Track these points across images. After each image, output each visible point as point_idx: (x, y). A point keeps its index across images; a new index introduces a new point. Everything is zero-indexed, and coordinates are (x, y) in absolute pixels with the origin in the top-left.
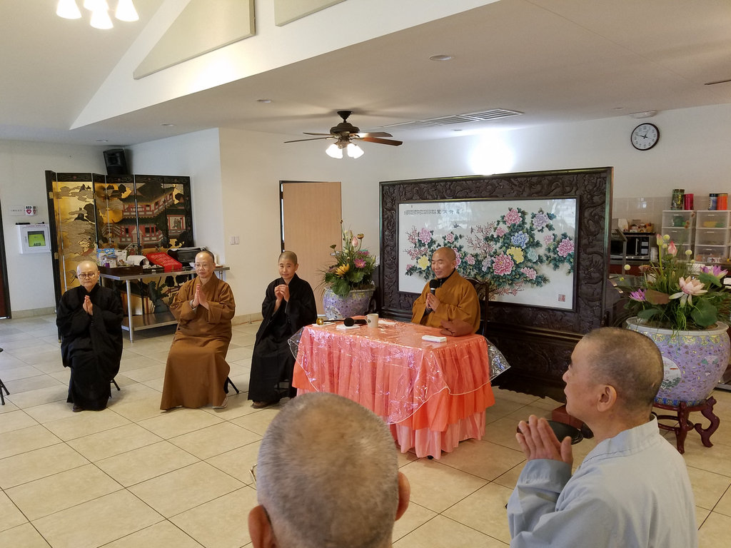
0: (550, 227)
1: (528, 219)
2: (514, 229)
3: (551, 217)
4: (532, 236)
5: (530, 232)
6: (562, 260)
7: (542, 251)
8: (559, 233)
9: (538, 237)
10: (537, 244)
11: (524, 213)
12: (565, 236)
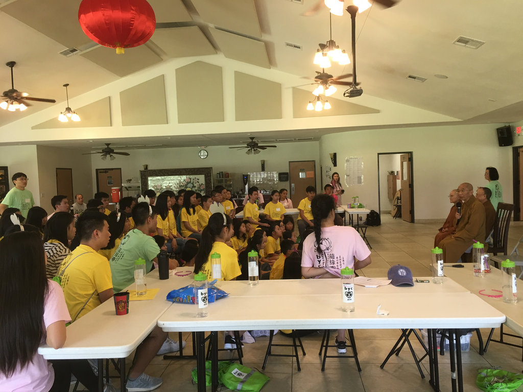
0: (198, 182)
1: (192, 180)
2: (188, 183)
3: (198, 179)
4: (193, 185)
5: (193, 183)
6: (202, 190)
7: (196, 188)
8: (200, 183)
9: (195, 185)
10: (195, 187)
11: (190, 179)
12: (202, 184)
